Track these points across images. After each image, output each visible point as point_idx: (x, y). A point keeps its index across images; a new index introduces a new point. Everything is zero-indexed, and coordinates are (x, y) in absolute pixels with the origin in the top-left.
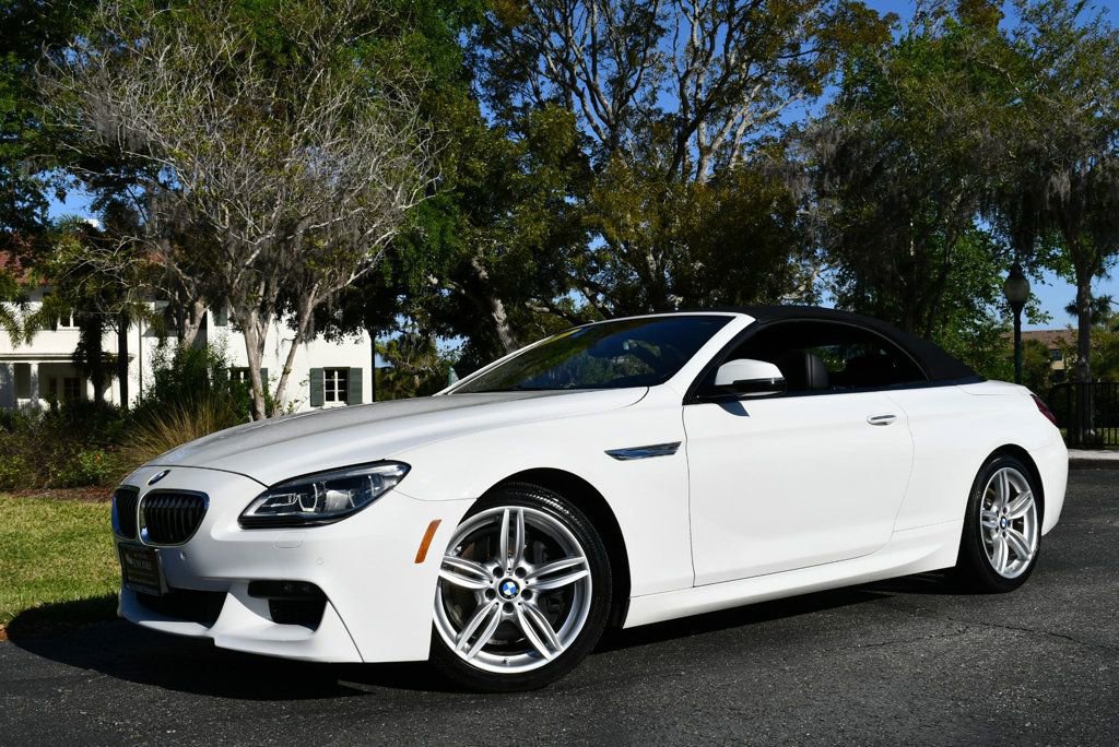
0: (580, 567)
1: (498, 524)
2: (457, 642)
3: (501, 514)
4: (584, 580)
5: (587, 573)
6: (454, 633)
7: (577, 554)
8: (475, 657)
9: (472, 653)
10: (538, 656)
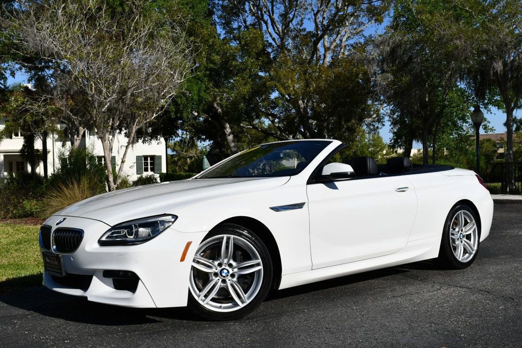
0: (258, 265)
1: (221, 243)
2: (199, 296)
3: (222, 238)
4: (259, 271)
5: (261, 267)
6: (198, 292)
7: (257, 259)
8: (207, 304)
9: (206, 302)
10: (236, 305)
